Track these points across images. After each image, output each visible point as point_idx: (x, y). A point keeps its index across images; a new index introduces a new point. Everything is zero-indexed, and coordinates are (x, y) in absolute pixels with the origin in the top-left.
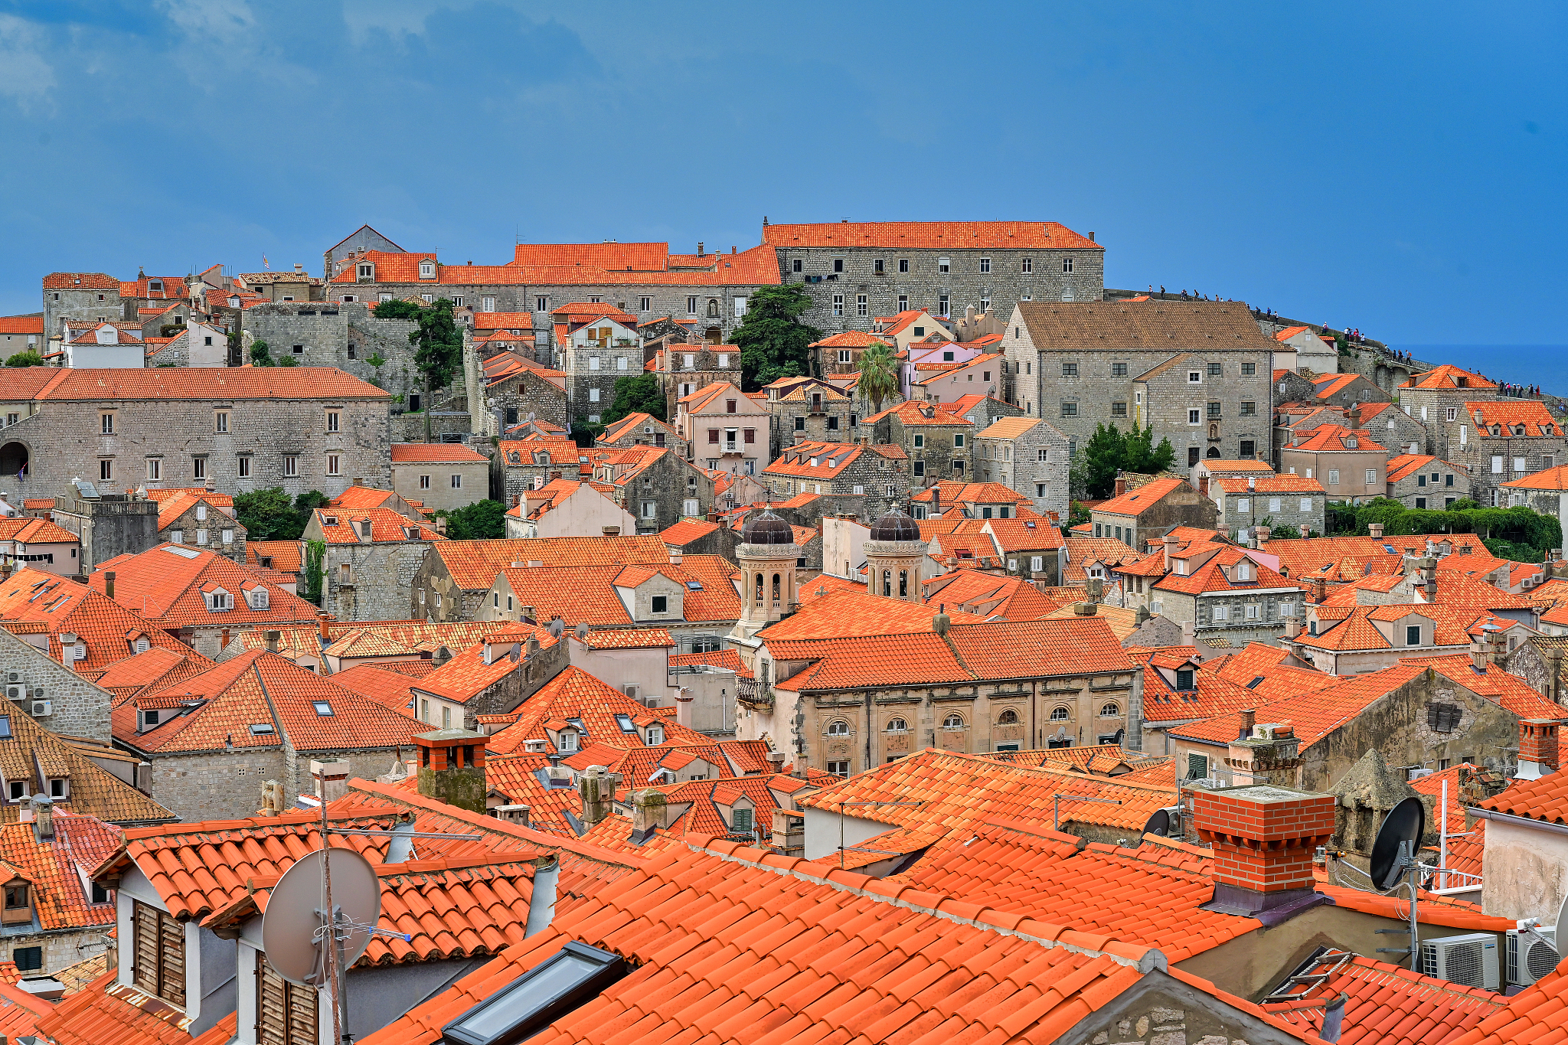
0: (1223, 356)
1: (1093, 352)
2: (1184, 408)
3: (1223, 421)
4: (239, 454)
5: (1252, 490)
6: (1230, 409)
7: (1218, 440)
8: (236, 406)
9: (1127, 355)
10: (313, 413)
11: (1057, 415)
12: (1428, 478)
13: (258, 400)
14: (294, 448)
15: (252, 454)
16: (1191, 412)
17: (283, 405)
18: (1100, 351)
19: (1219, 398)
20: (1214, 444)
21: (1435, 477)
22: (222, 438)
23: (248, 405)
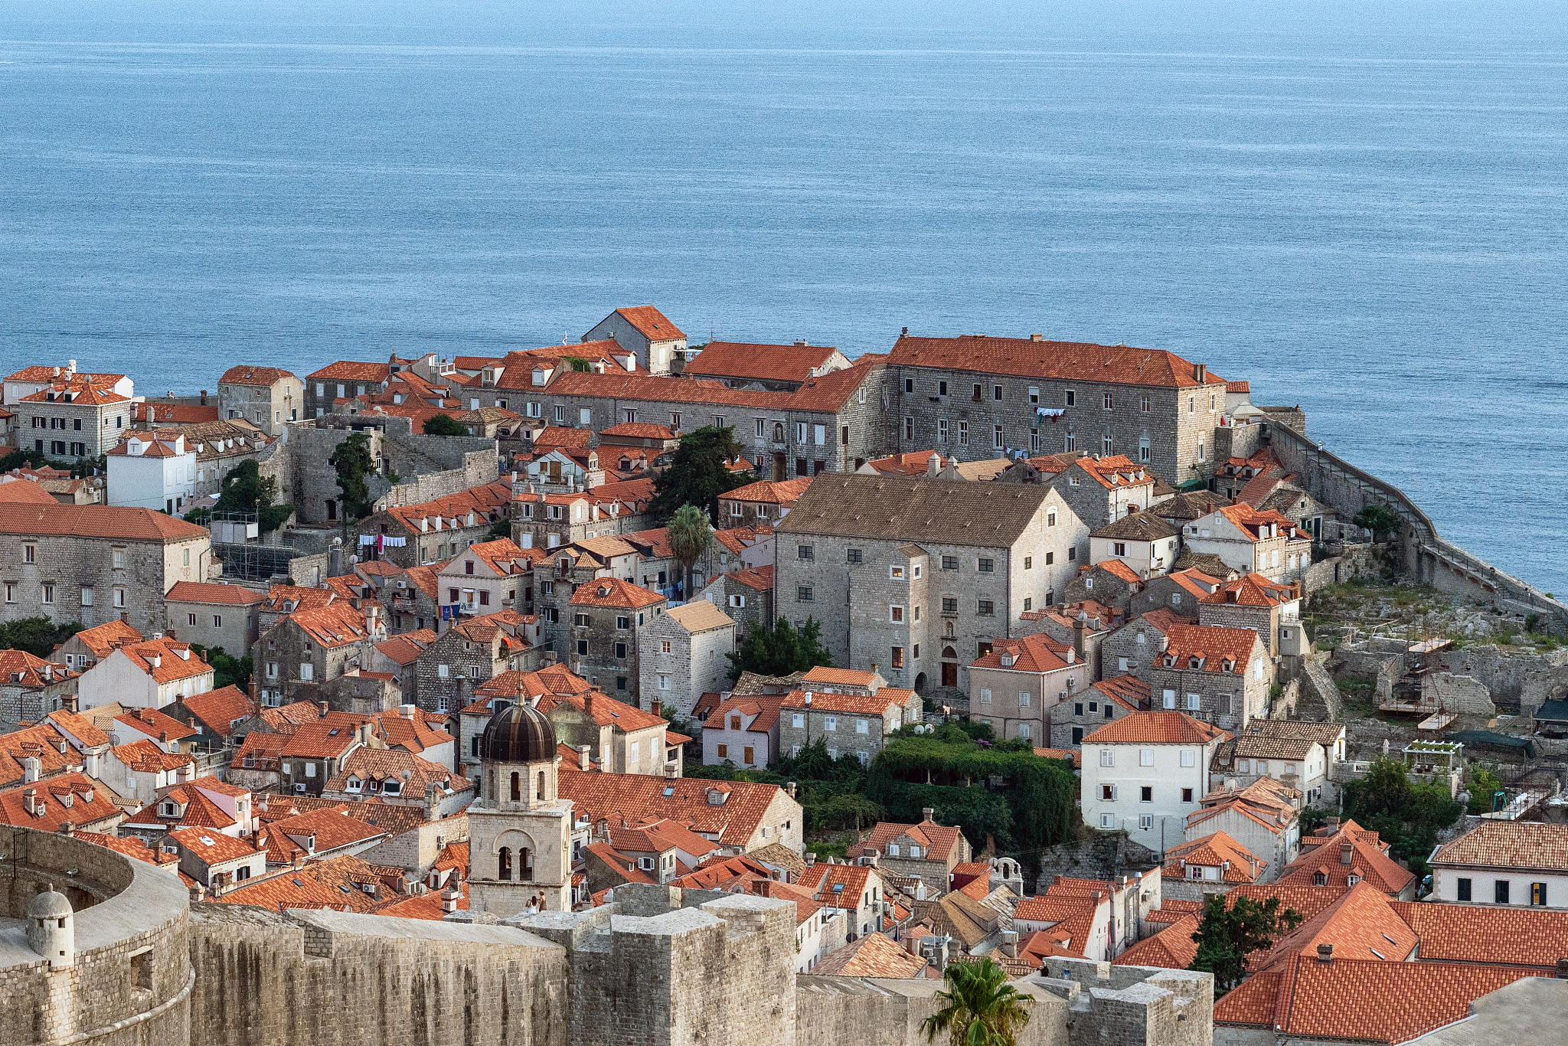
0: (959, 550)
1: (827, 536)
2: (886, 604)
3: (960, 619)
4: (42, 583)
5: (807, 706)
6: (967, 608)
7: (954, 639)
8: (41, 540)
9: (862, 542)
10: (103, 550)
11: (792, 599)
12: (1086, 707)
13: (60, 536)
14: (89, 580)
15: (54, 583)
16: (895, 609)
17: (81, 542)
18: (834, 536)
19: (955, 595)
20: (949, 644)
21: (1093, 707)
22: (29, 568)
23: (51, 540)
